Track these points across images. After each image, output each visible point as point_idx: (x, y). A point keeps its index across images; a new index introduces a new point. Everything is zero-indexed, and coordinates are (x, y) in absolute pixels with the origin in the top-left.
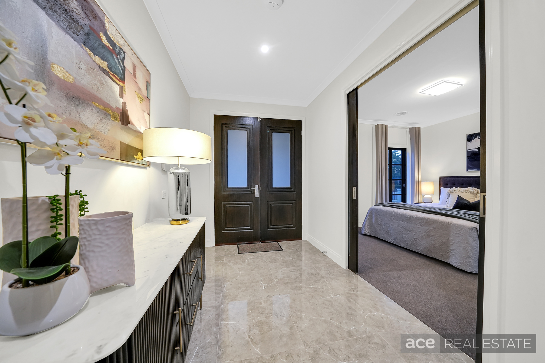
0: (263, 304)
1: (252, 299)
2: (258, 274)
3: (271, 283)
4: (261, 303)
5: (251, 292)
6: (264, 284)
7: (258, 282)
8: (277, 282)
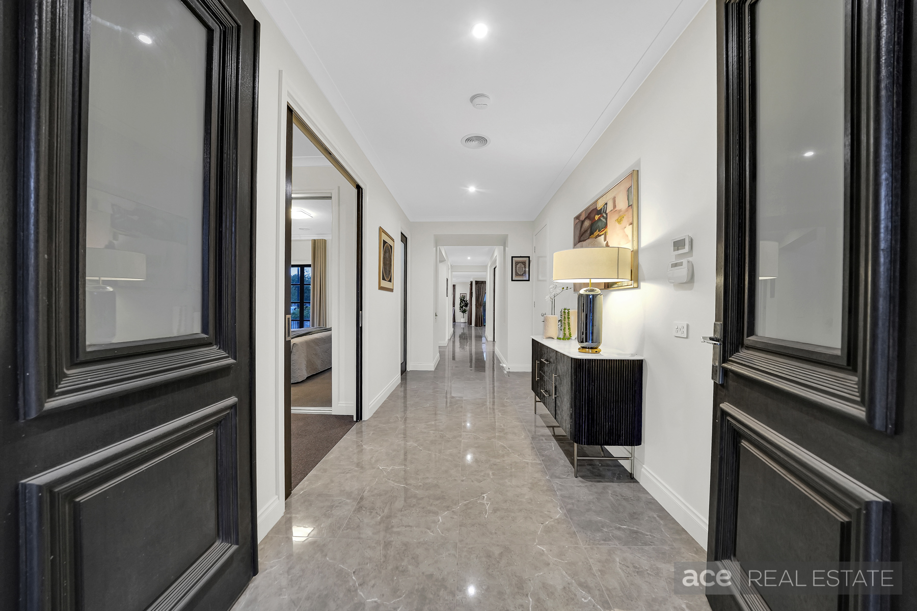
0: (491, 473)
1: (506, 480)
2: (491, 533)
3: (469, 503)
4: (493, 474)
5: (507, 491)
6: (483, 504)
7: (495, 510)
8: (455, 504)
